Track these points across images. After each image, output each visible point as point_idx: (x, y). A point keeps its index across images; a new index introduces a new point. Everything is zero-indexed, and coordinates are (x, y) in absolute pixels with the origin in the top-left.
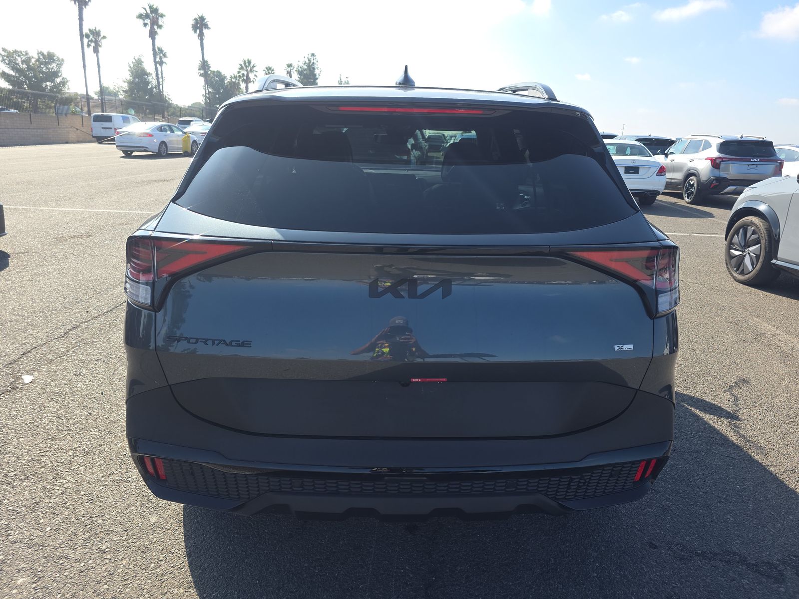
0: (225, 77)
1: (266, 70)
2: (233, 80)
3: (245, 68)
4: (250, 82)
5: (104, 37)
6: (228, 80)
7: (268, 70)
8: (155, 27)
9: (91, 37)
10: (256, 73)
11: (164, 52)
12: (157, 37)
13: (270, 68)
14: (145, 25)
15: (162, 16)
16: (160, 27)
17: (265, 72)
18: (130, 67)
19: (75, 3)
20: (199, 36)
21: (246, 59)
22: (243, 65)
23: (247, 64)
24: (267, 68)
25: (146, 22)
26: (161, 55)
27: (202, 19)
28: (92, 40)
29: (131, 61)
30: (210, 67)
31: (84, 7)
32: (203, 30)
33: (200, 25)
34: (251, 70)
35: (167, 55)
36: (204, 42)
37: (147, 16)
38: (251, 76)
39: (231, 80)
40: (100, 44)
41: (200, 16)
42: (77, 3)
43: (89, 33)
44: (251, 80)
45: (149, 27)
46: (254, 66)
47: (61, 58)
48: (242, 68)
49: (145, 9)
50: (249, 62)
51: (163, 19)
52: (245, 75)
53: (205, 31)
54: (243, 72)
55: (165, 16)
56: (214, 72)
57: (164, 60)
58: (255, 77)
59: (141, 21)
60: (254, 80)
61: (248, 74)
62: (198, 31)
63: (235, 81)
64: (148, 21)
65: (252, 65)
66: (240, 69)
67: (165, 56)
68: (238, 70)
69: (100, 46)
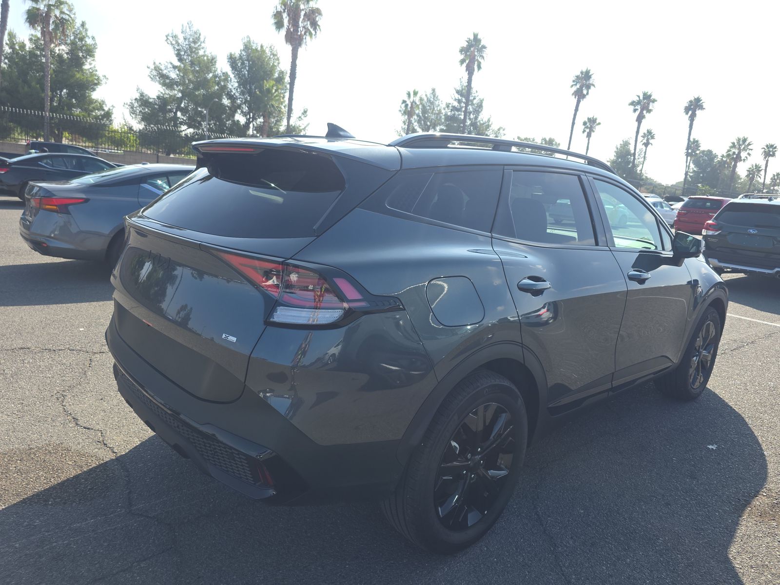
0: (716, 156)
1: (766, 148)
2: (724, 159)
3: (737, 146)
4: (741, 160)
5: (599, 124)
6: (718, 159)
7: (768, 148)
8: (645, 112)
9: (588, 124)
10: (750, 152)
11: (653, 134)
12: (643, 121)
13: (772, 146)
14: (635, 110)
15: (654, 101)
16: (649, 111)
17: (763, 150)
18: (617, 148)
19: (575, 97)
20: (690, 117)
21: (741, 137)
22: (736, 144)
23: (741, 143)
24: (767, 146)
25: (636, 108)
26: (649, 137)
27: (698, 100)
28: (588, 126)
29: (619, 143)
30: (700, 146)
31: (581, 100)
32: (696, 111)
33: (694, 107)
34: (744, 148)
35: (655, 136)
36: (694, 122)
37: (639, 103)
38: (743, 155)
39: (722, 159)
40: (594, 130)
41: (696, 97)
42: (577, 97)
43: (587, 121)
44: (742, 159)
45: (638, 113)
46: (749, 144)
47: (558, 143)
48: (734, 146)
49: (639, 97)
50: (745, 140)
51: (653, 104)
52: (737, 153)
53: (698, 112)
54: (733, 150)
55: (656, 101)
56: (703, 151)
57: (651, 141)
58: (748, 156)
59: (632, 107)
60: (746, 158)
61: (739, 153)
62: (690, 112)
63: (726, 160)
64: (638, 107)
65: (747, 143)
66: (731, 147)
67: (653, 137)
68: (729, 148)
69: (594, 131)
